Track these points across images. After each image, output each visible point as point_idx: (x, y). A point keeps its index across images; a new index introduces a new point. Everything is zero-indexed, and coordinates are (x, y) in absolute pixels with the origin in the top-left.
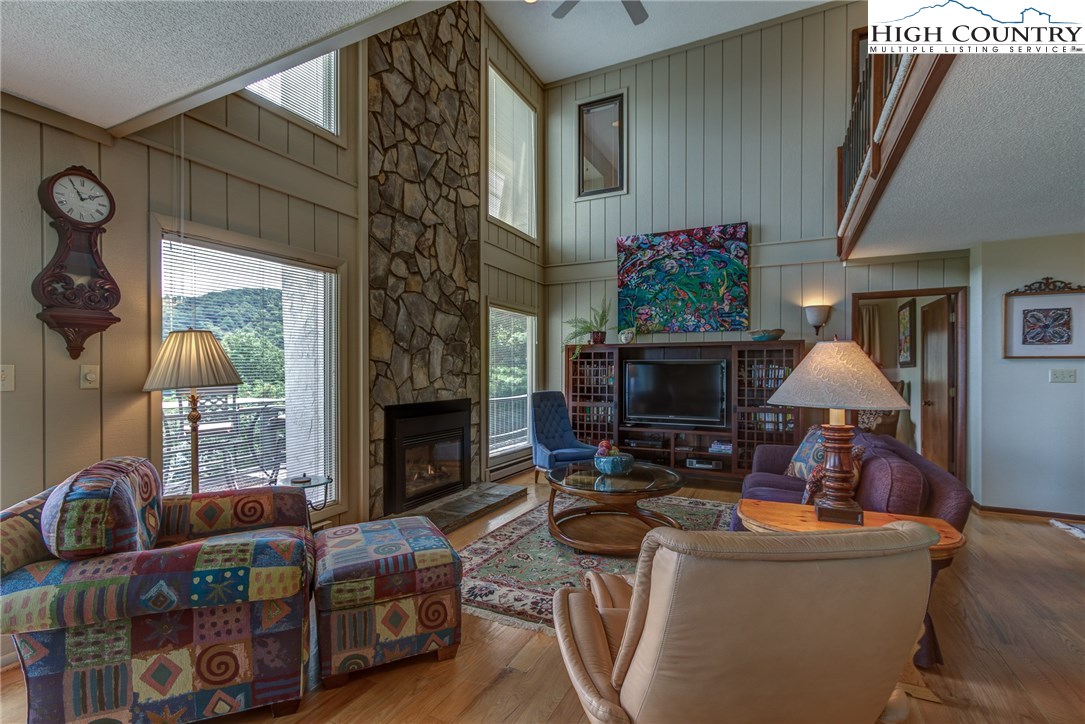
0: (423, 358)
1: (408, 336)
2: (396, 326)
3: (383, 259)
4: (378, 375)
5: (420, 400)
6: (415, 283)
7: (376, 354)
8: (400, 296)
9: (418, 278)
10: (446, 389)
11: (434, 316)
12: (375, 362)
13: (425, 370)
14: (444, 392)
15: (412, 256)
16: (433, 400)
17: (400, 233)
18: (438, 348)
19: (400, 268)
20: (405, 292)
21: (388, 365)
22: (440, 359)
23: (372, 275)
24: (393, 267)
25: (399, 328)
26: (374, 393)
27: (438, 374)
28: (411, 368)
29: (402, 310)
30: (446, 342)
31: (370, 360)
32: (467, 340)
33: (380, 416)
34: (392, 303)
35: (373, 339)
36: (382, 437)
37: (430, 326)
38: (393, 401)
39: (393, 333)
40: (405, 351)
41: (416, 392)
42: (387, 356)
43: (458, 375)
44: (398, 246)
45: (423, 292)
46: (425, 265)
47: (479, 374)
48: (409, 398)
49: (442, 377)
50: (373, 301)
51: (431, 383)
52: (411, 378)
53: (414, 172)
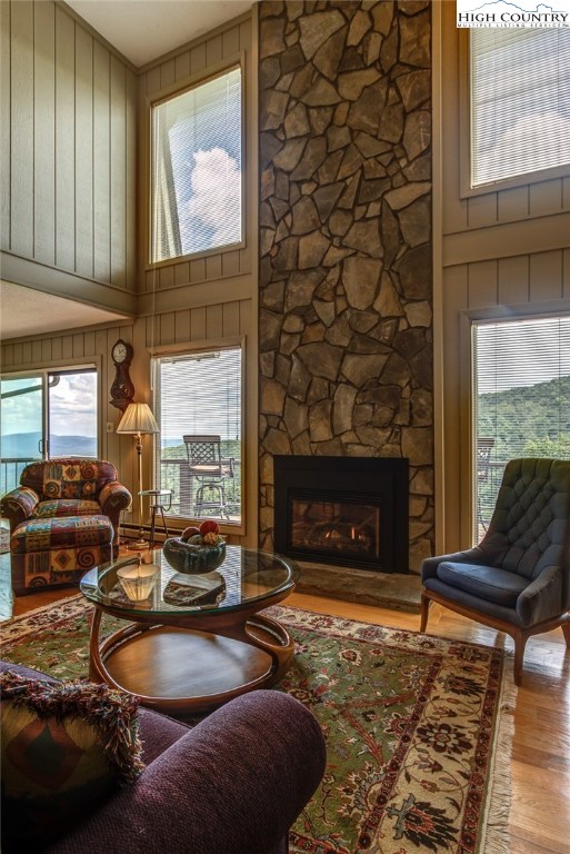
0: (324, 409)
1: (304, 388)
2: (289, 381)
3: (274, 323)
4: (269, 428)
5: (320, 453)
6: (314, 334)
7: (266, 409)
8: (295, 352)
9: (320, 326)
10: (360, 444)
11: (342, 361)
12: (266, 415)
13: (328, 422)
14: (356, 448)
15: (310, 307)
16: (339, 454)
17: (294, 290)
18: (346, 400)
19: (295, 324)
20: (301, 345)
21: (281, 418)
22: (349, 409)
23: (262, 341)
24: (285, 328)
25: (293, 382)
26: (265, 443)
27: (347, 424)
28: (308, 421)
29: (295, 365)
30: (361, 389)
31: (259, 413)
32: (404, 383)
33: (269, 463)
34: (284, 360)
35: (264, 396)
36: (272, 482)
37: (335, 373)
38: (285, 450)
39: (284, 387)
40: (300, 403)
41: (315, 445)
42: (278, 410)
43: (383, 428)
44: (292, 303)
45: (325, 340)
46: (326, 311)
47: (431, 428)
48: (305, 450)
49: (354, 429)
50: (263, 363)
51: (335, 436)
52: (308, 430)
53: (314, 221)
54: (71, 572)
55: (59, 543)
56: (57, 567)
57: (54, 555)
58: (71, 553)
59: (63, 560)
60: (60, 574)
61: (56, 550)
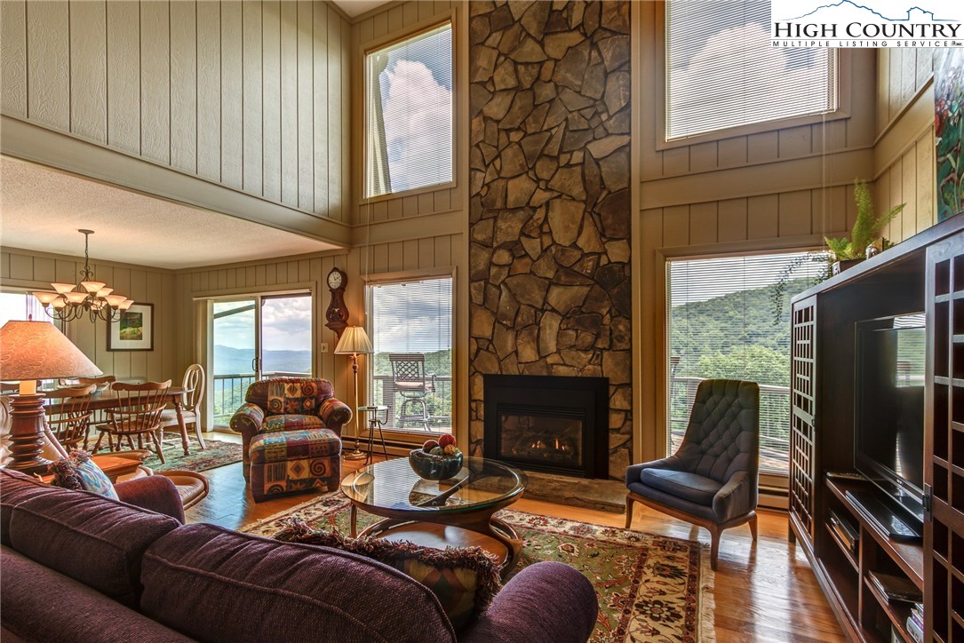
0: (531, 334)
1: (513, 315)
2: (498, 308)
3: (484, 256)
4: (479, 350)
5: (527, 373)
6: (520, 267)
7: (476, 332)
8: (503, 282)
9: (527, 260)
10: (564, 365)
11: (548, 291)
12: (476, 339)
13: (534, 345)
14: (561, 368)
15: (518, 242)
16: (545, 373)
17: (503, 227)
18: (551, 325)
19: (503, 257)
20: (509, 276)
21: (491, 341)
22: (555, 333)
23: (473, 272)
24: (494, 260)
25: (501, 309)
26: (476, 363)
27: (552, 347)
28: (515, 344)
29: (504, 294)
30: (565, 317)
31: (470, 337)
32: (604, 311)
33: (479, 382)
34: (494, 289)
35: (474, 321)
36: (482, 398)
37: (541, 302)
38: (494, 370)
39: (494, 314)
40: (508, 328)
41: (523, 366)
42: (487, 333)
43: (586, 351)
44: (501, 238)
45: (531, 272)
46: (532, 246)
47: (629, 351)
48: (513, 370)
49: (558, 351)
50: (473, 291)
51: (541, 358)
52: (516, 352)
53: (521, 165)
54: (305, 479)
55: (294, 455)
56: (292, 476)
57: (290, 465)
58: (305, 463)
59: (298, 469)
60: (295, 482)
61: (291, 460)
